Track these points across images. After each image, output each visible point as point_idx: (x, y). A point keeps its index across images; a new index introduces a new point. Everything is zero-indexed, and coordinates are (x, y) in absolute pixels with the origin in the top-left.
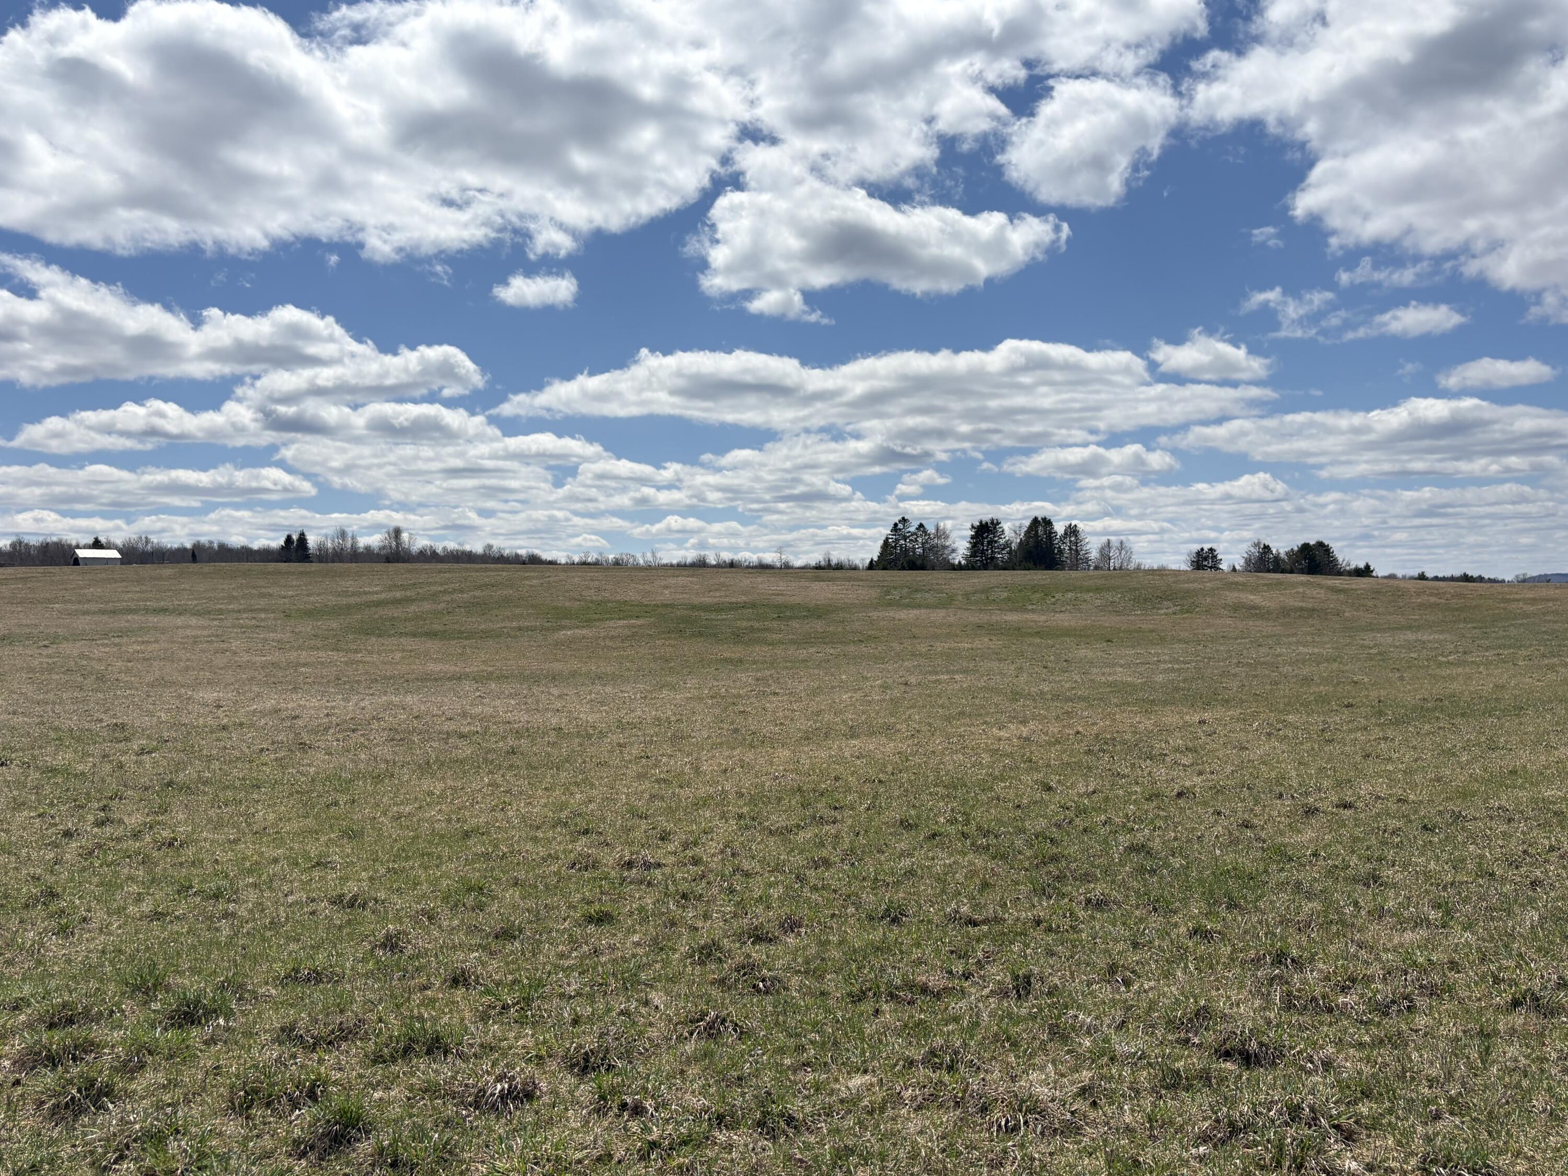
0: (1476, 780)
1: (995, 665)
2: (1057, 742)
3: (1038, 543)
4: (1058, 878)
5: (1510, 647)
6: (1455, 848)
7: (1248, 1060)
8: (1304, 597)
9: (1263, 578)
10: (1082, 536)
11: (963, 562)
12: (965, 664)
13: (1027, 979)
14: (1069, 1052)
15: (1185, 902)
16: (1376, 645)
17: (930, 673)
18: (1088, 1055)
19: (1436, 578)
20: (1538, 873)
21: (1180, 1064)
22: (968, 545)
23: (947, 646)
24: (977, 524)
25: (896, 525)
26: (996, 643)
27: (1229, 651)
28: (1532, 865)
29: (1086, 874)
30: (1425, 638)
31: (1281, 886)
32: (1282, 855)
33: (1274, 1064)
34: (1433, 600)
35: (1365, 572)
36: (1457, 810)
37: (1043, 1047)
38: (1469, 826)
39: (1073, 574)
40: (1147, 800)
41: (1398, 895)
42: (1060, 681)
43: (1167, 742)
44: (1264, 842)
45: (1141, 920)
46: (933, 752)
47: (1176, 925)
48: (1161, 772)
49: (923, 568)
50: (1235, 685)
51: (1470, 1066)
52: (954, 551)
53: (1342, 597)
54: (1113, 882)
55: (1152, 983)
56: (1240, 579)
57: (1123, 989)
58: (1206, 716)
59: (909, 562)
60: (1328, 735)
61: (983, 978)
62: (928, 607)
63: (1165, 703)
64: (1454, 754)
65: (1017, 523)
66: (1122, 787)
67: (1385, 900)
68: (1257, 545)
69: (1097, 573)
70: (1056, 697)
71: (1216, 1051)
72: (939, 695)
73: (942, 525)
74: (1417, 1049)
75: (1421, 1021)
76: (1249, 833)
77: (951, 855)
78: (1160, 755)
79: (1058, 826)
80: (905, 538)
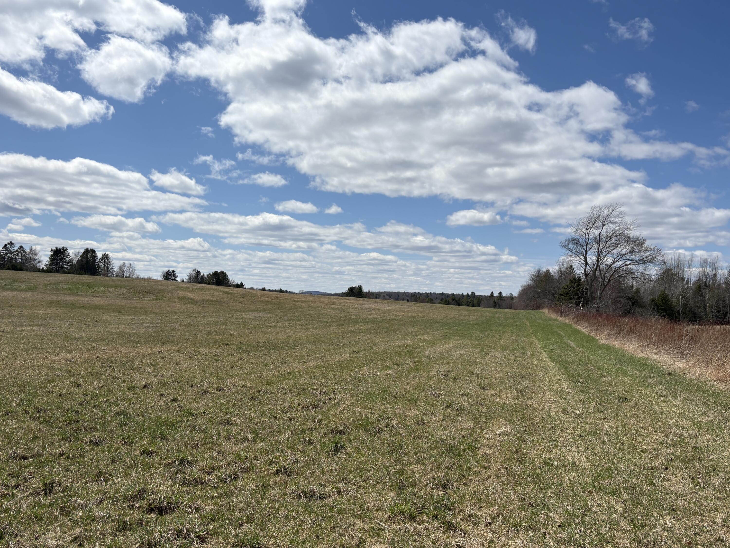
0: (275, 377)
1: (57, 322)
2: (86, 362)
3: (88, 261)
4: (77, 431)
5: (294, 320)
6: (263, 406)
7: (161, 511)
8: (213, 295)
9: (195, 286)
10: (111, 259)
11: (45, 268)
12: (40, 322)
13: (51, 484)
14: (70, 520)
15: (141, 438)
16: (242, 318)
17: (19, 326)
18: (80, 520)
19: (269, 290)
20: (293, 415)
21: (127, 519)
22: (49, 260)
23: (30, 312)
24: (54, 249)
25: (6, 245)
26: (60, 311)
27: (176, 319)
28: (291, 412)
29: (92, 428)
30: (262, 315)
31: (186, 428)
32: (189, 414)
33: (173, 512)
34: (267, 299)
35: (241, 286)
36: (265, 390)
37: (56, 519)
38: (269, 396)
39: (105, 278)
40: (129, 389)
41: (237, 428)
42: (92, 331)
43: (142, 361)
44: (182, 407)
45: (118, 448)
46: (15, 368)
47: (135, 450)
48: (137, 376)
49: (21, 269)
50: (177, 334)
51: (257, 501)
52: (40, 262)
53: (229, 296)
54: (106, 431)
55: (119, 480)
56: (184, 285)
57: (104, 484)
58: (162, 349)
59: (12, 266)
60: (217, 358)
61: (26, 487)
62: (21, 290)
63: (144, 343)
64: (268, 366)
65: (77, 251)
66: (117, 384)
67: (231, 431)
68: (194, 270)
69: (117, 278)
70: (89, 339)
71: (147, 509)
72: (23, 338)
73: (34, 248)
74: (237, 497)
75: (240, 484)
76: (175, 404)
77: (17, 422)
78: (138, 368)
79: (81, 404)
80: (11, 253)
